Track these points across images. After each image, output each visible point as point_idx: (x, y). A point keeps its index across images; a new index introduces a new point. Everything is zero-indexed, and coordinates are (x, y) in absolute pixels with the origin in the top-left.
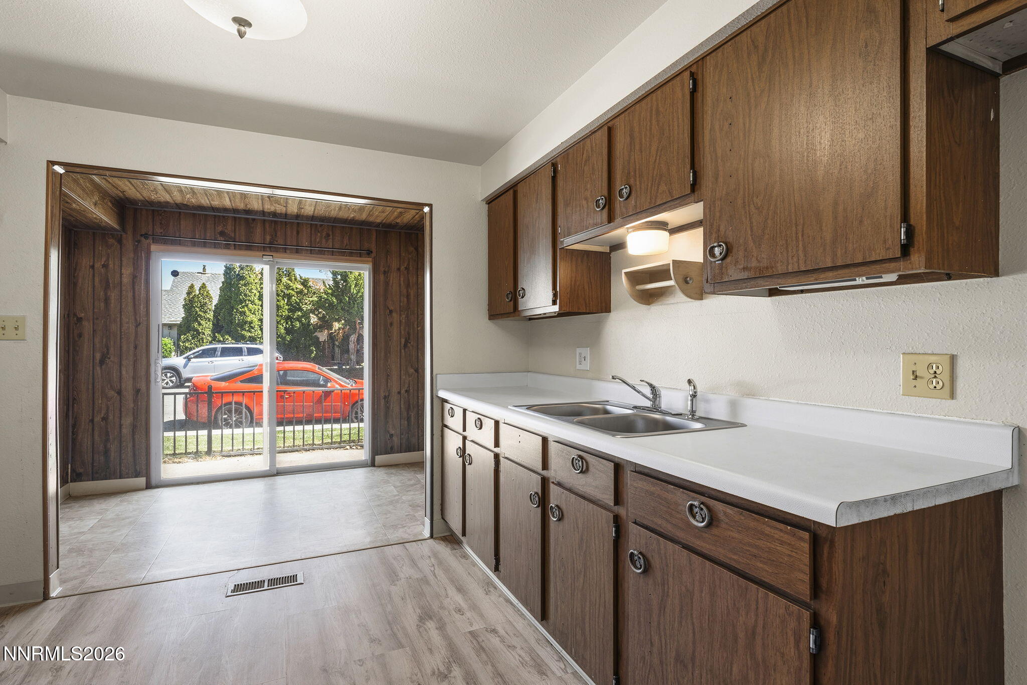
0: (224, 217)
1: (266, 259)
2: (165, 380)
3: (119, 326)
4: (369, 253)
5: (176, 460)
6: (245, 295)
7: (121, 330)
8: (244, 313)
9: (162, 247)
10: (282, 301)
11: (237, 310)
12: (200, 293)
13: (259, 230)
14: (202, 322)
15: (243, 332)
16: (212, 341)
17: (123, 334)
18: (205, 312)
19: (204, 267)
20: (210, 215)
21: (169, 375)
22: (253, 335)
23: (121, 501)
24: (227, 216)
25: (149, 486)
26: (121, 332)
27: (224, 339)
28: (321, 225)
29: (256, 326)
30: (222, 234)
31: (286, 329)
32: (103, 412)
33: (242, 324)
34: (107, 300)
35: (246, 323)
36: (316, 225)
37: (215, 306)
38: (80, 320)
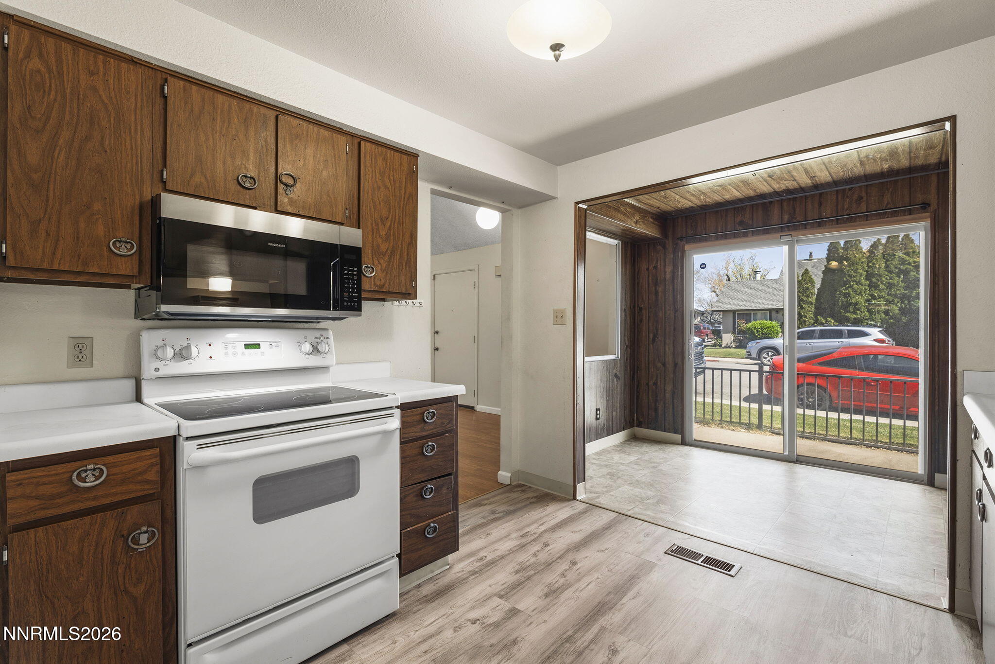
0: (742, 207)
1: (784, 239)
2: (767, 358)
3: (664, 313)
4: (925, 206)
5: (731, 427)
6: (850, 276)
7: (665, 316)
8: (849, 294)
9: (693, 245)
10: (897, 279)
11: (841, 292)
12: (802, 279)
13: (776, 211)
14: (804, 306)
15: (848, 314)
16: (814, 323)
17: (666, 319)
18: (808, 296)
19: (811, 253)
20: (730, 209)
21: (770, 354)
22: (859, 316)
23: (660, 449)
24: (745, 206)
25: (684, 443)
26: (665, 318)
27: (826, 322)
28: (850, 189)
29: (863, 308)
30: (741, 223)
31: (900, 309)
32: (654, 379)
33: (846, 306)
34: (657, 293)
35: (851, 304)
36: (844, 190)
37: (818, 289)
38: (641, 309)
